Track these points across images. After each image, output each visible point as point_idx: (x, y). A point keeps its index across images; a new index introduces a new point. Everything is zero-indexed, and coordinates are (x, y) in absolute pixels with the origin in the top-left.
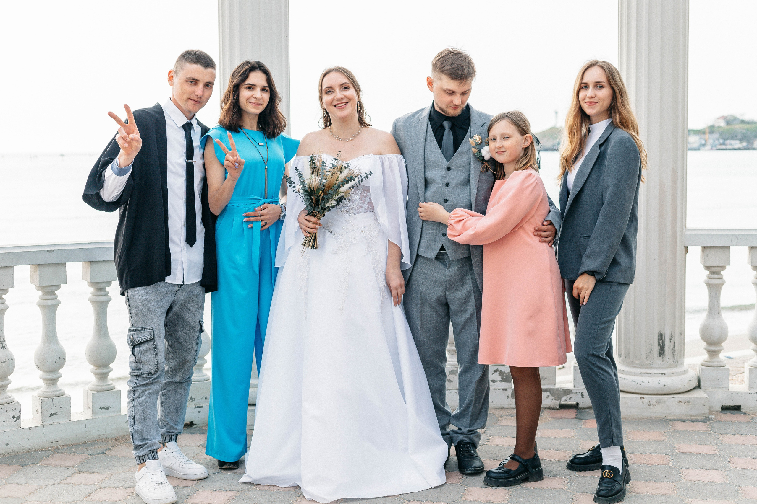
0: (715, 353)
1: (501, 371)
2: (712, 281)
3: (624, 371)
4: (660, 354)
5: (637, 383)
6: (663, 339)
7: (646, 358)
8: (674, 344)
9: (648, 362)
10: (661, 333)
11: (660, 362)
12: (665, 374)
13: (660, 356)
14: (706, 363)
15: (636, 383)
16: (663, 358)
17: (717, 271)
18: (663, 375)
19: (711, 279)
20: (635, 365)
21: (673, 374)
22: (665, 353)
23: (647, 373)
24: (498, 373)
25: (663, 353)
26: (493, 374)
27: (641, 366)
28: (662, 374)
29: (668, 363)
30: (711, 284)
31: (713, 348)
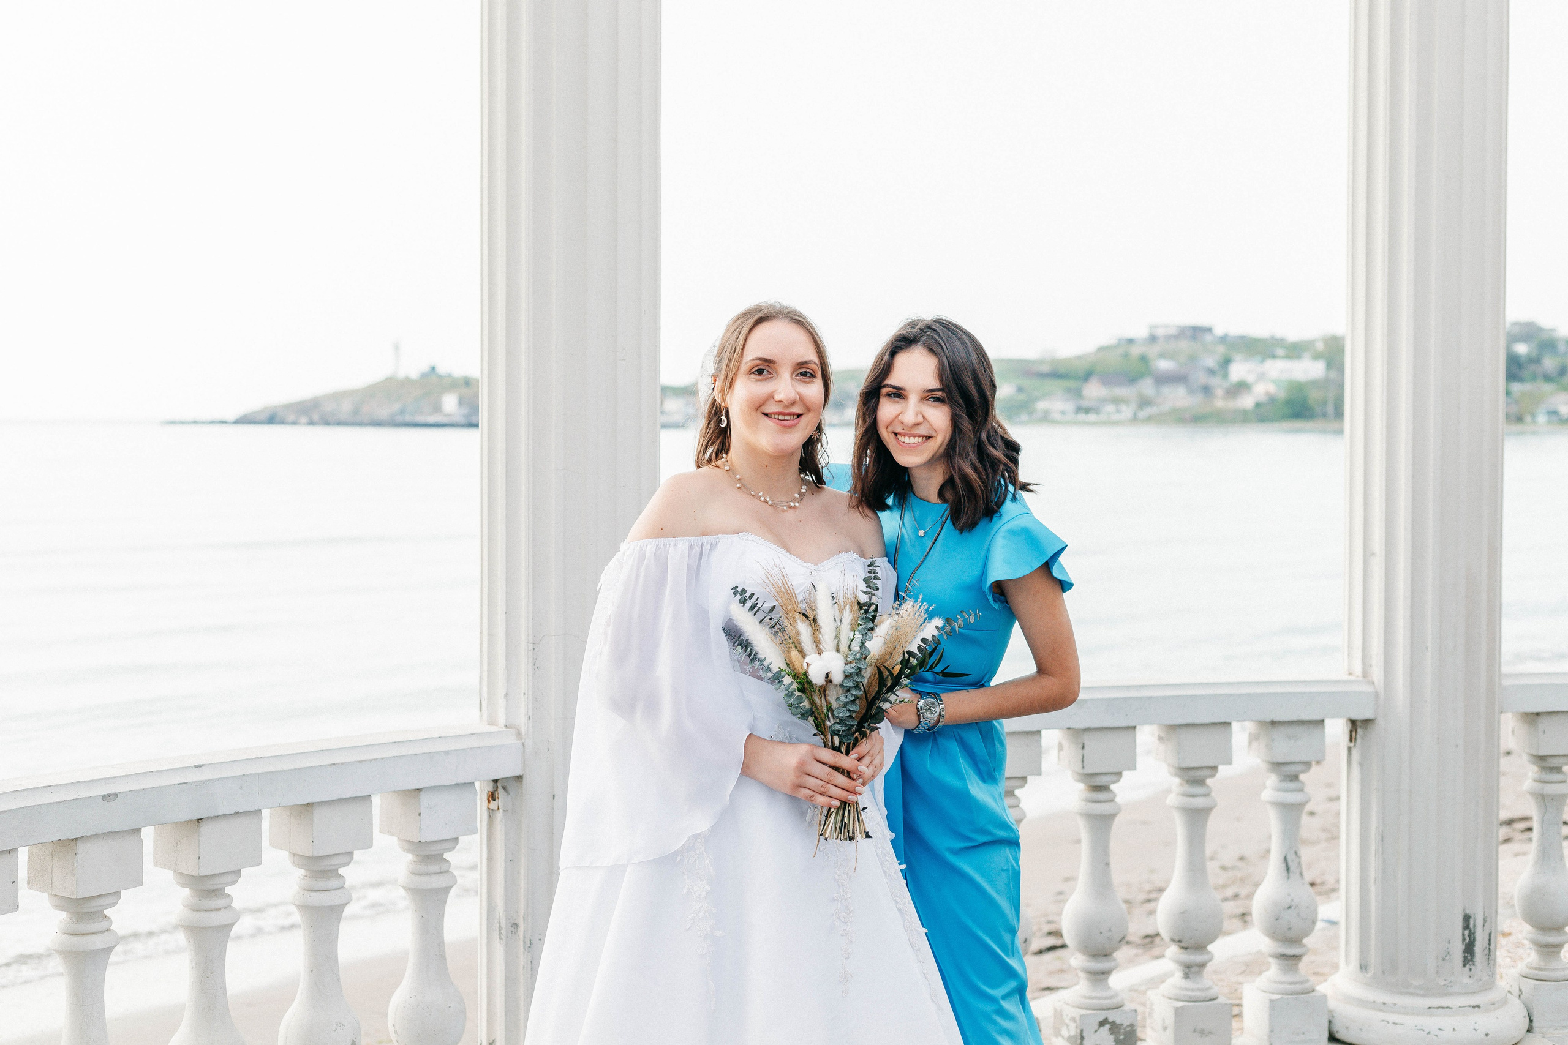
0: (1553, 949)
1: (1113, 1022)
2: (1550, 789)
3: (1384, 1004)
4: (1464, 961)
5: (1429, 1033)
6: (1471, 926)
7: (1437, 972)
8: (1490, 935)
9: (1442, 983)
10: (1468, 912)
11: (1466, 980)
12: (1478, 1006)
13: (1464, 966)
14: (1537, 972)
15: (1427, 1031)
16: (1470, 970)
17: (1556, 765)
18: (1477, 1008)
19: (1547, 785)
20: (1411, 990)
21: (1493, 1004)
22: (1475, 959)
23: (1443, 1008)
24: (1107, 1027)
25: (1472, 960)
26: (1096, 1031)
27: (1427, 992)
28: (1474, 1007)
29: (1481, 980)
30: (1549, 795)
31: (1553, 939)
